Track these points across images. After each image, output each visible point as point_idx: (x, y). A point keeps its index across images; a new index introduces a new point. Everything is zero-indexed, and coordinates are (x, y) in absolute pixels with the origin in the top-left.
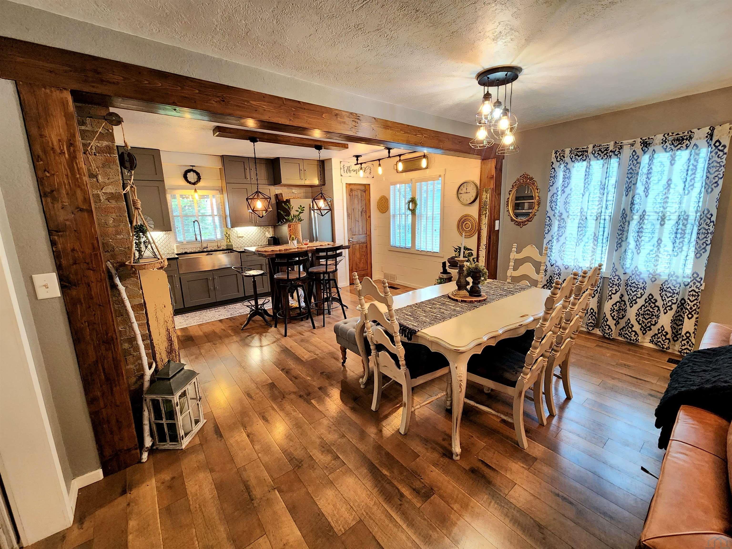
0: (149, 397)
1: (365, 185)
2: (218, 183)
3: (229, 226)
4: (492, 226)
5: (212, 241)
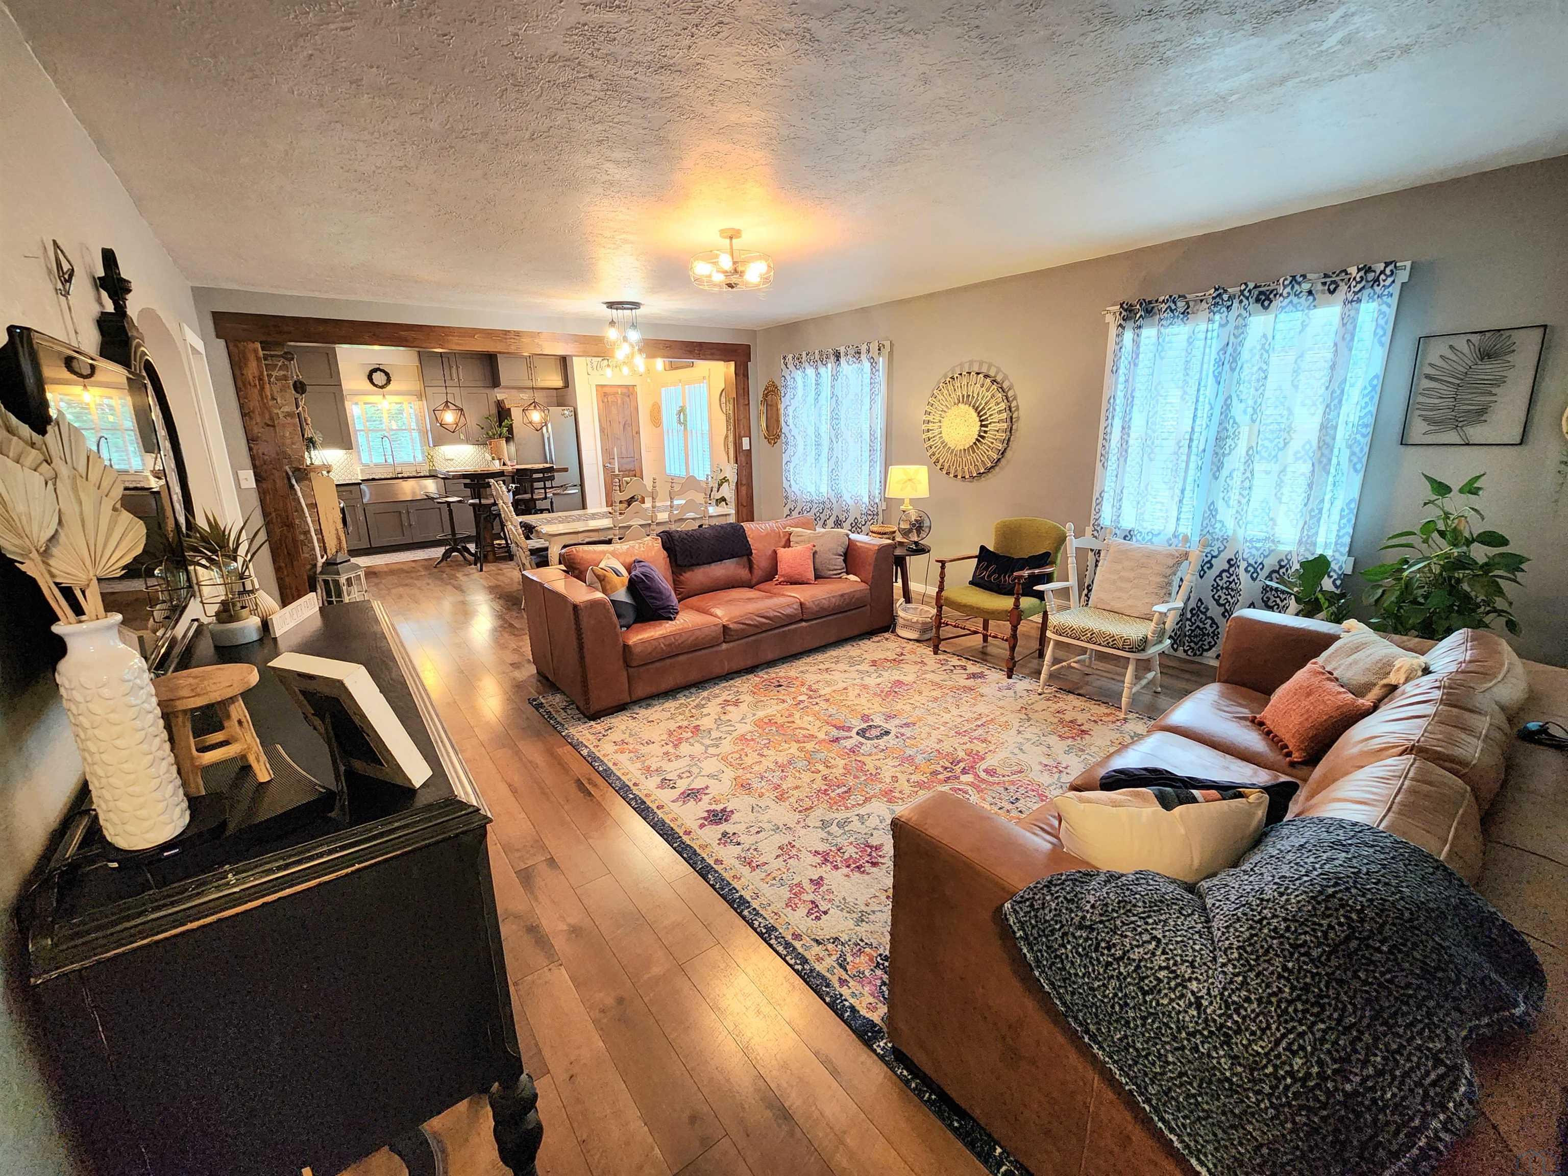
0: (321, 578)
1: (627, 387)
2: (416, 386)
3: (431, 445)
4: (738, 445)
5: (410, 464)
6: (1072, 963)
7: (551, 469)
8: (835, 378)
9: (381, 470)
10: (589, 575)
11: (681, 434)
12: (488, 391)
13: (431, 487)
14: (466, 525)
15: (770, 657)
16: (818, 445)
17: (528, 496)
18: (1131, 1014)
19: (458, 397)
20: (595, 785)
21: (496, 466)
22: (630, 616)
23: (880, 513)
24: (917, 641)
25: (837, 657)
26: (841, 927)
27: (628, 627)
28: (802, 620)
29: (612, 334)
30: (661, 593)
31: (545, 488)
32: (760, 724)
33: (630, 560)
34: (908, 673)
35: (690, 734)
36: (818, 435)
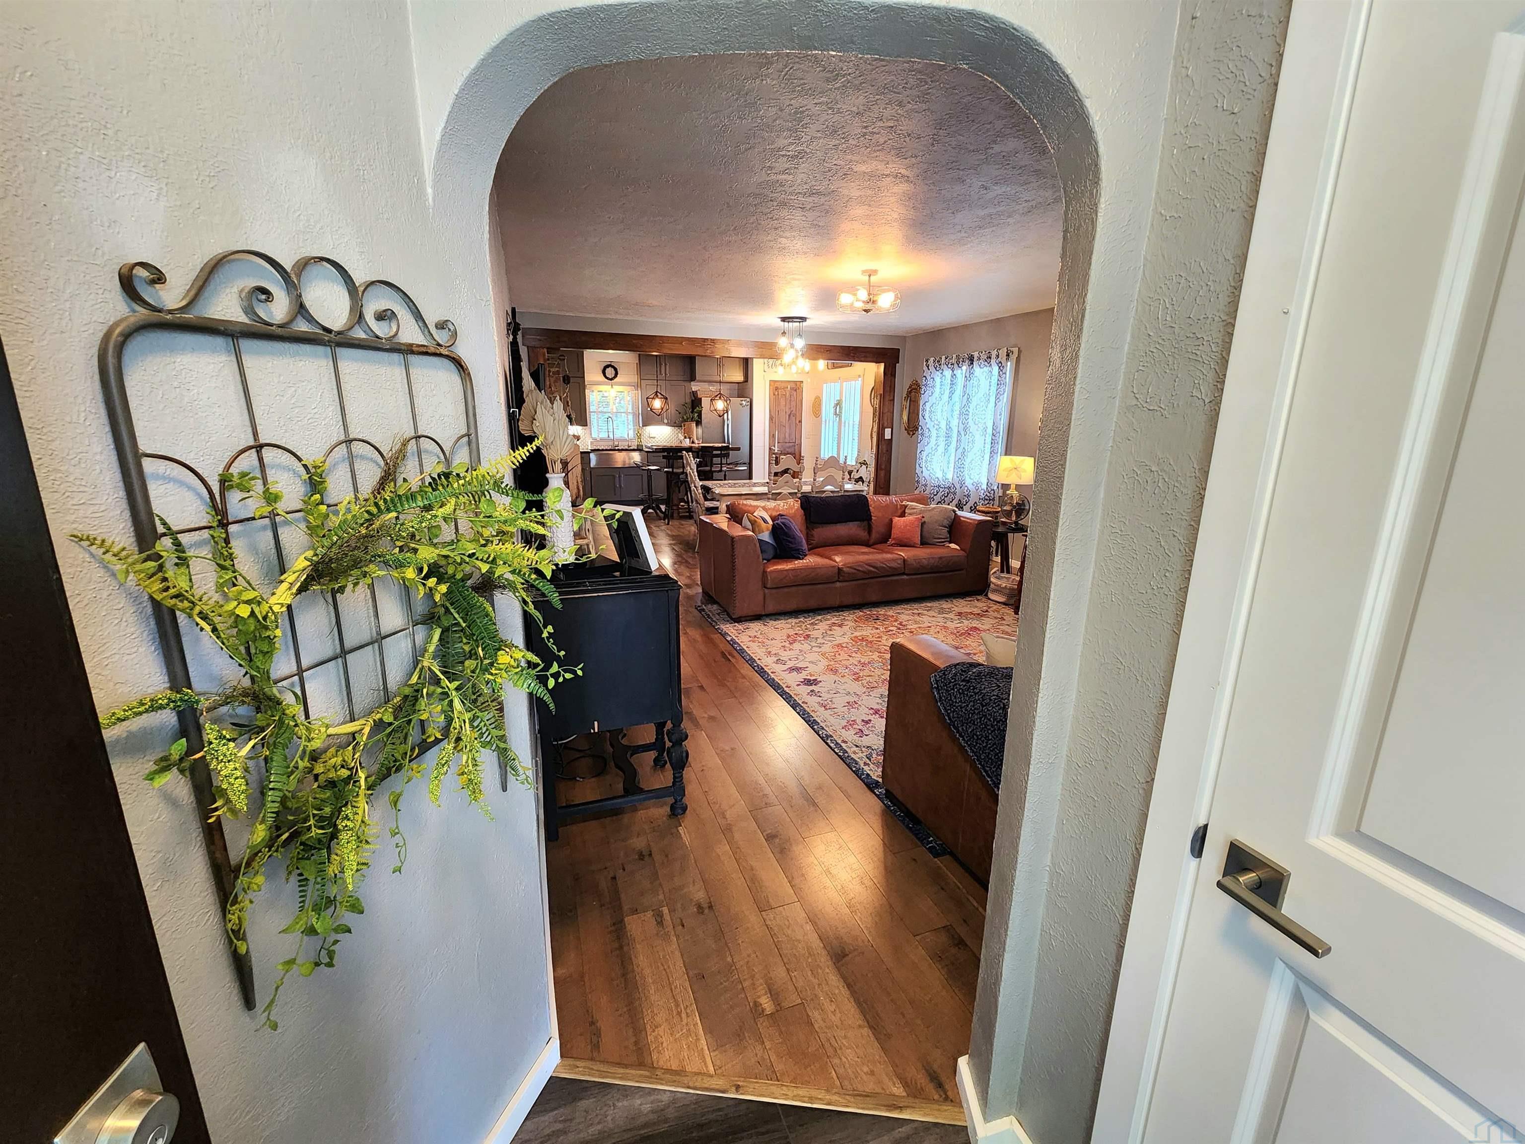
1: (795, 382)
2: (634, 378)
3: (641, 425)
4: (880, 434)
5: (625, 440)
6: (955, 697)
7: (727, 448)
8: (967, 378)
9: (607, 443)
10: (745, 521)
11: (836, 425)
12: (686, 384)
13: (636, 457)
14: (660, 489)
15: (874, 598)
16: (948, 437)
17: (708, 468)
18: (976, 717)
19: (663, 387)
20: (733, 657)
21: (687, 443)
22: (771, 553)
23: (997, 499)
24: (1004, 604)
25: (931, 607)
26: (874, 743)
27: (768, 561)
28: (904, 574)
29: (783, 342)
30: (794, 538)
31: (721, 464)
32: (855, 639)
33: (775, 514)
34: (986, 624)
35: (803, 639)
36: (949, 428)
